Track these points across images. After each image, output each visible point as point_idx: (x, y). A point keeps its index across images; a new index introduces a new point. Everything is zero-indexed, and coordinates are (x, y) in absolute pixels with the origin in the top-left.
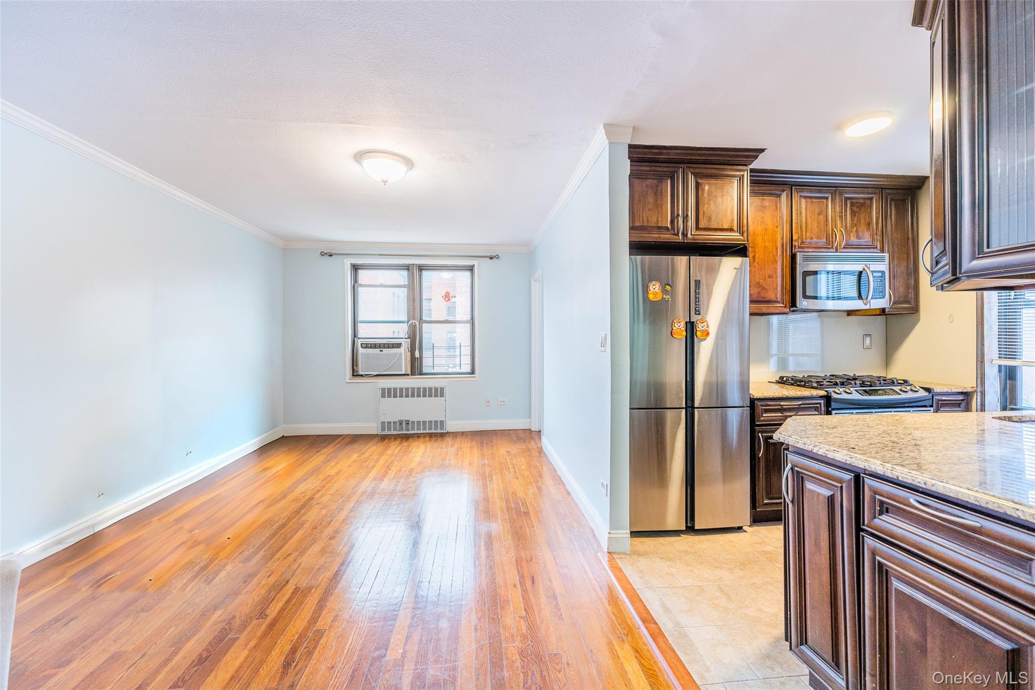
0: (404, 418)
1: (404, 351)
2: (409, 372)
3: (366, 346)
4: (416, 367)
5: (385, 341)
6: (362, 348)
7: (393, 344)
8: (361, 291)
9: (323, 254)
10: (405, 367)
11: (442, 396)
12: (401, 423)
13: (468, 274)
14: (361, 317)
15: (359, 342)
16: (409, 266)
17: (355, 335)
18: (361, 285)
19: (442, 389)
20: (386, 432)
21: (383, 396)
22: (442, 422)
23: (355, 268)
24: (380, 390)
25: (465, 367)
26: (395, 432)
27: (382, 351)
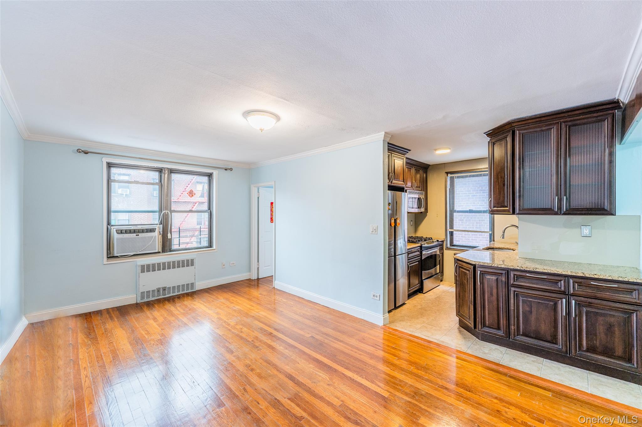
0: (161, 286)
1: (157, 236)
2: (160, 250)
3: (121, 232)
4: (166, 246)
5: (140, 227)
6: (117, 233)
7: (147, 229)
8: (113, 184)
9: (79, 151)
10: (158, 247)
11: (192, 265)
12: (158, 290)
14: (113, 208)
15: (113, 229)
16: (160, 169)
17: (109, 223)
18: (115, 181)
19: (192, 261)
20: (145, 300)
21: (143, 271)
22: (192, 284)
23: (110, 165)
24: (140, 266)
25: (205, 243)
26: (153, 299)
27: (138, 235)
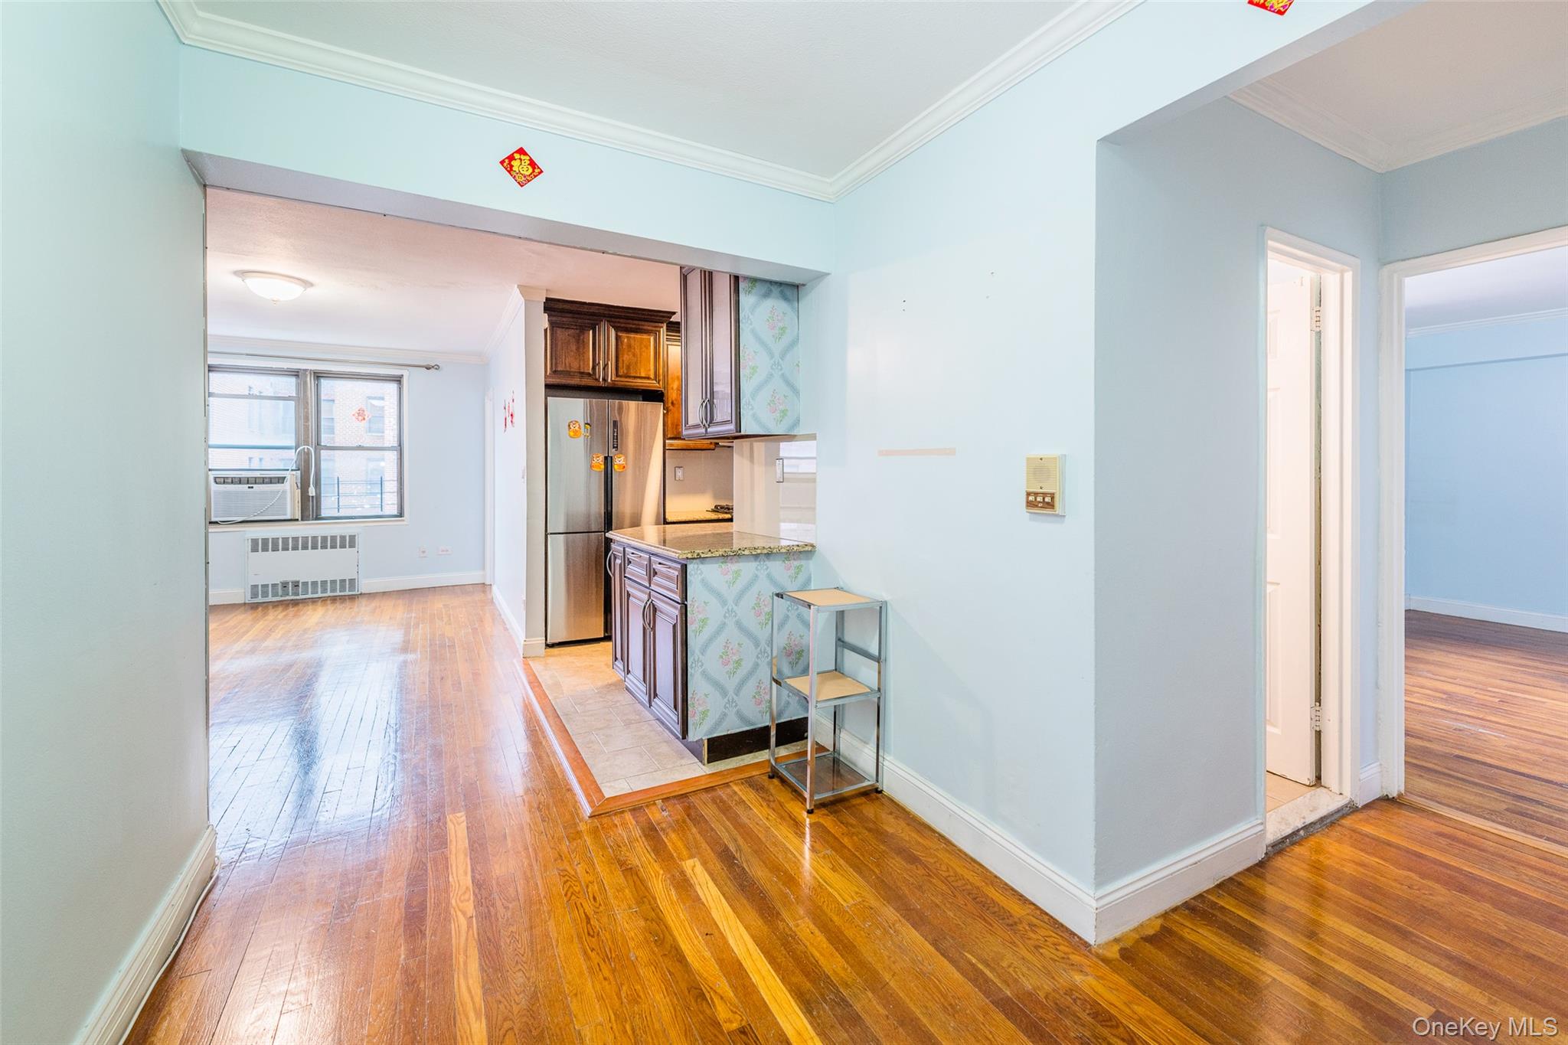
0: (290, 578)
1: (290, 488)
2: (298, 516)
3: (223, 481)
4: (310, 508)
5: (258, 474)
6: (217, 483)
7: (271, 478)
8: (216, 402)
10: (292, 508)
11: (352, 545)
12: (285, 585)
13: (394, 386)
14: (212, 440)
15: (211, 474)
16: (298, 372)
18: (217, 395)
19: (352, 538)
20: (260, 599)
21: (255, 549)
22: (352, 581)
24: (250, 541)
25: (391, 508)
26: (275, 599)
27: (252, 487)
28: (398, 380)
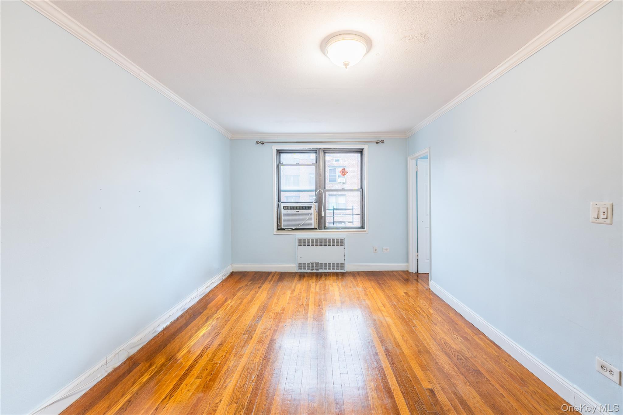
0: (315, 261)
1: (313, 212)
2: (317, 227)
3: (286, 208)
4: (321, 224)
5: (300, 205)
6: (284, 209)
7: (305, 207)
8: (282, 168)
9: (258, 143)
10: (314, 224)
11: (342, 244)
12: (312, 264)
13: (358, 155)
14: (283, 188)
15: (282, 205)
16: (317, 150)
17: (279, 200)
18: (283, 165)
19: (342, 240)
20: (302, 271)
21: (300, 244)
22: (342, 264)
23: (279, 152)
24: (298, 239)
25: (357, 224)
26: (308, 271)
27: (298, 212)
28: (361, 151)
